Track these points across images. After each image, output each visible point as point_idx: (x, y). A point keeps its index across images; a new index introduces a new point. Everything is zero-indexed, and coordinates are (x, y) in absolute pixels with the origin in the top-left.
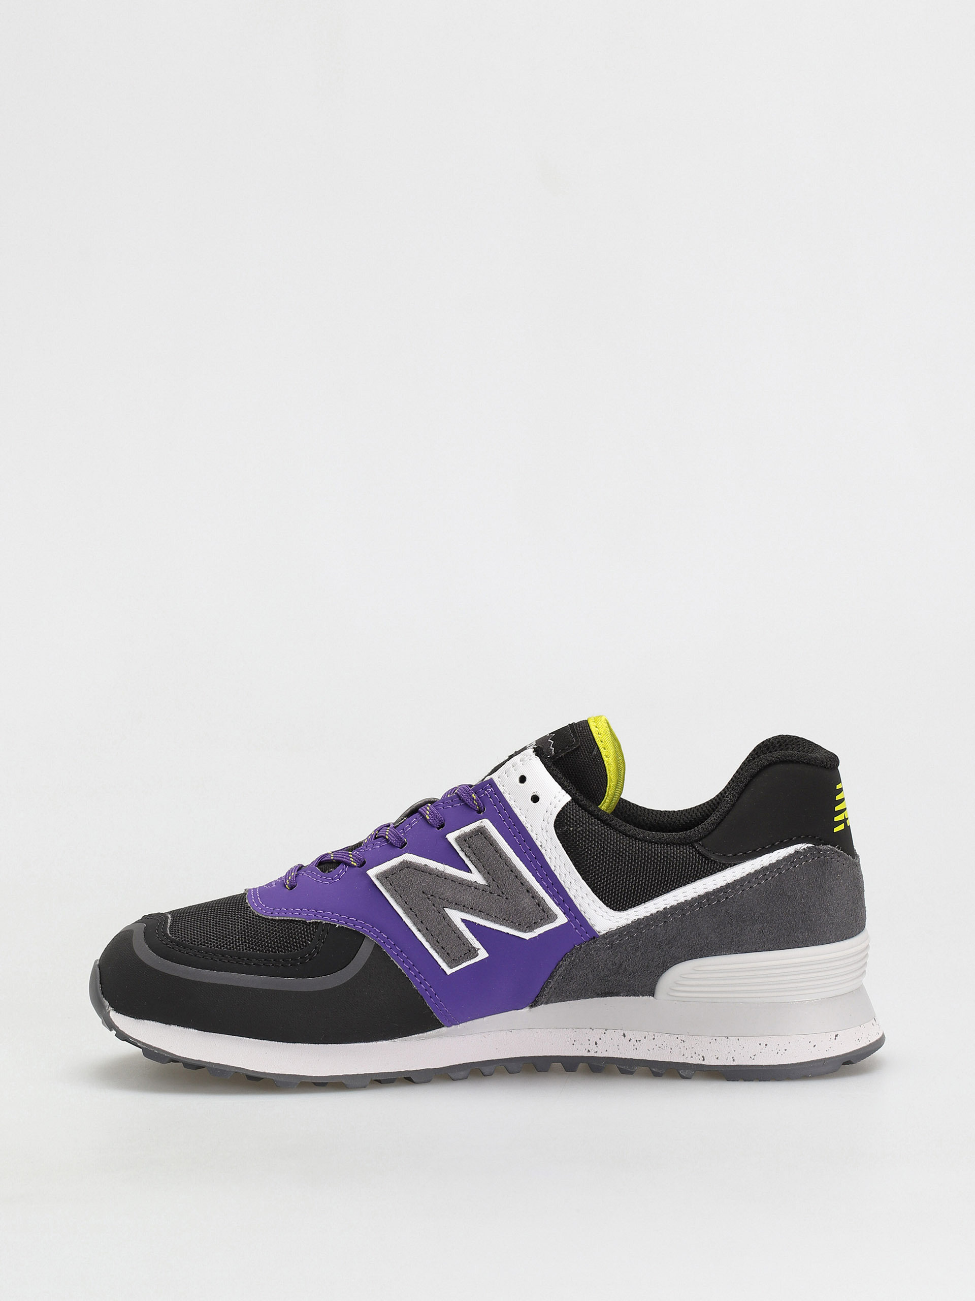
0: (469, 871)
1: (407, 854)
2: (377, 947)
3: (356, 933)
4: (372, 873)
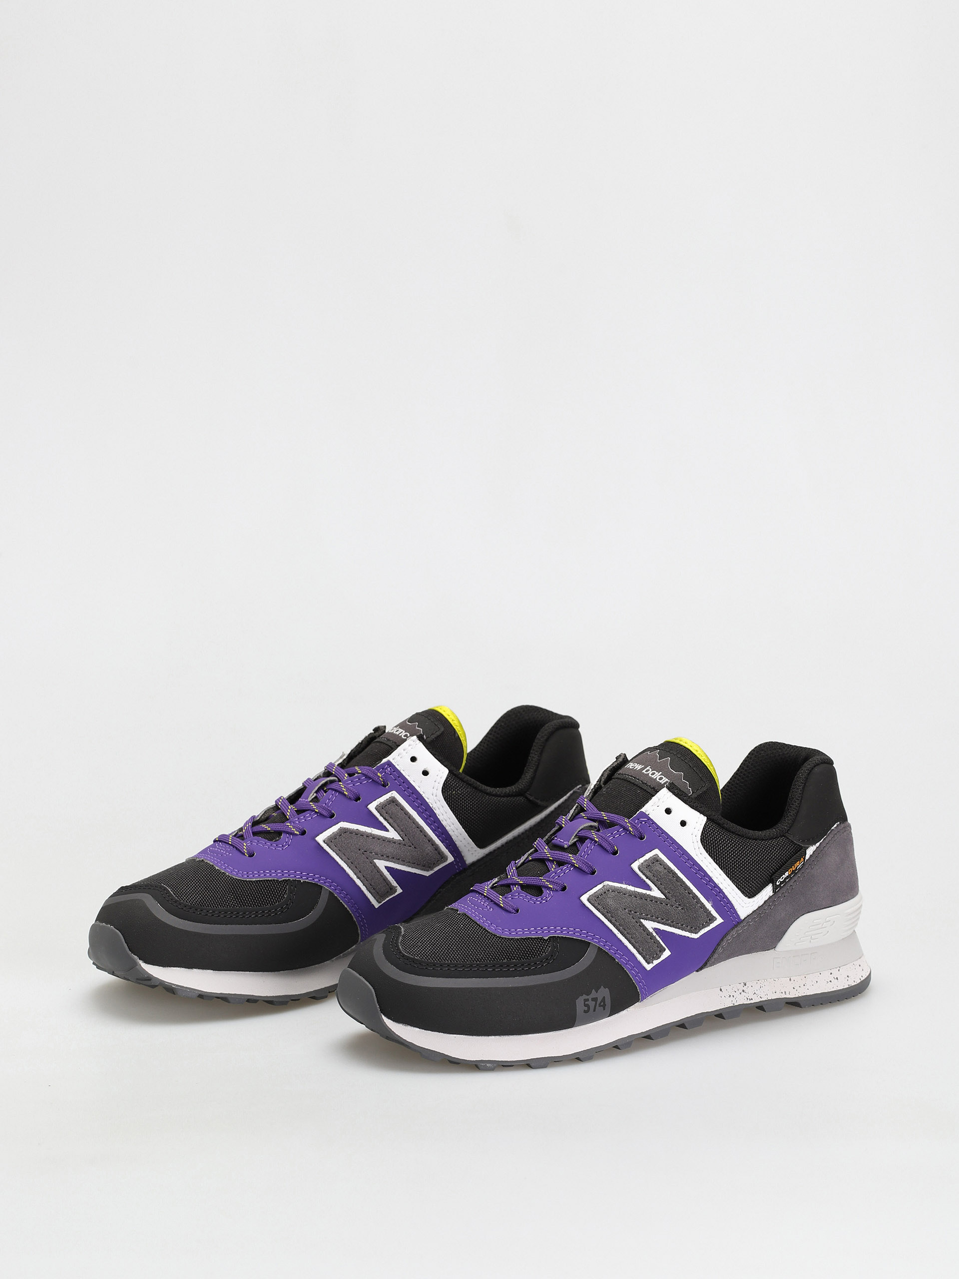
0: (387, 830)
1: (342, 822)
2: (331, 893)
3: (316, 885)
4: (320, 839)
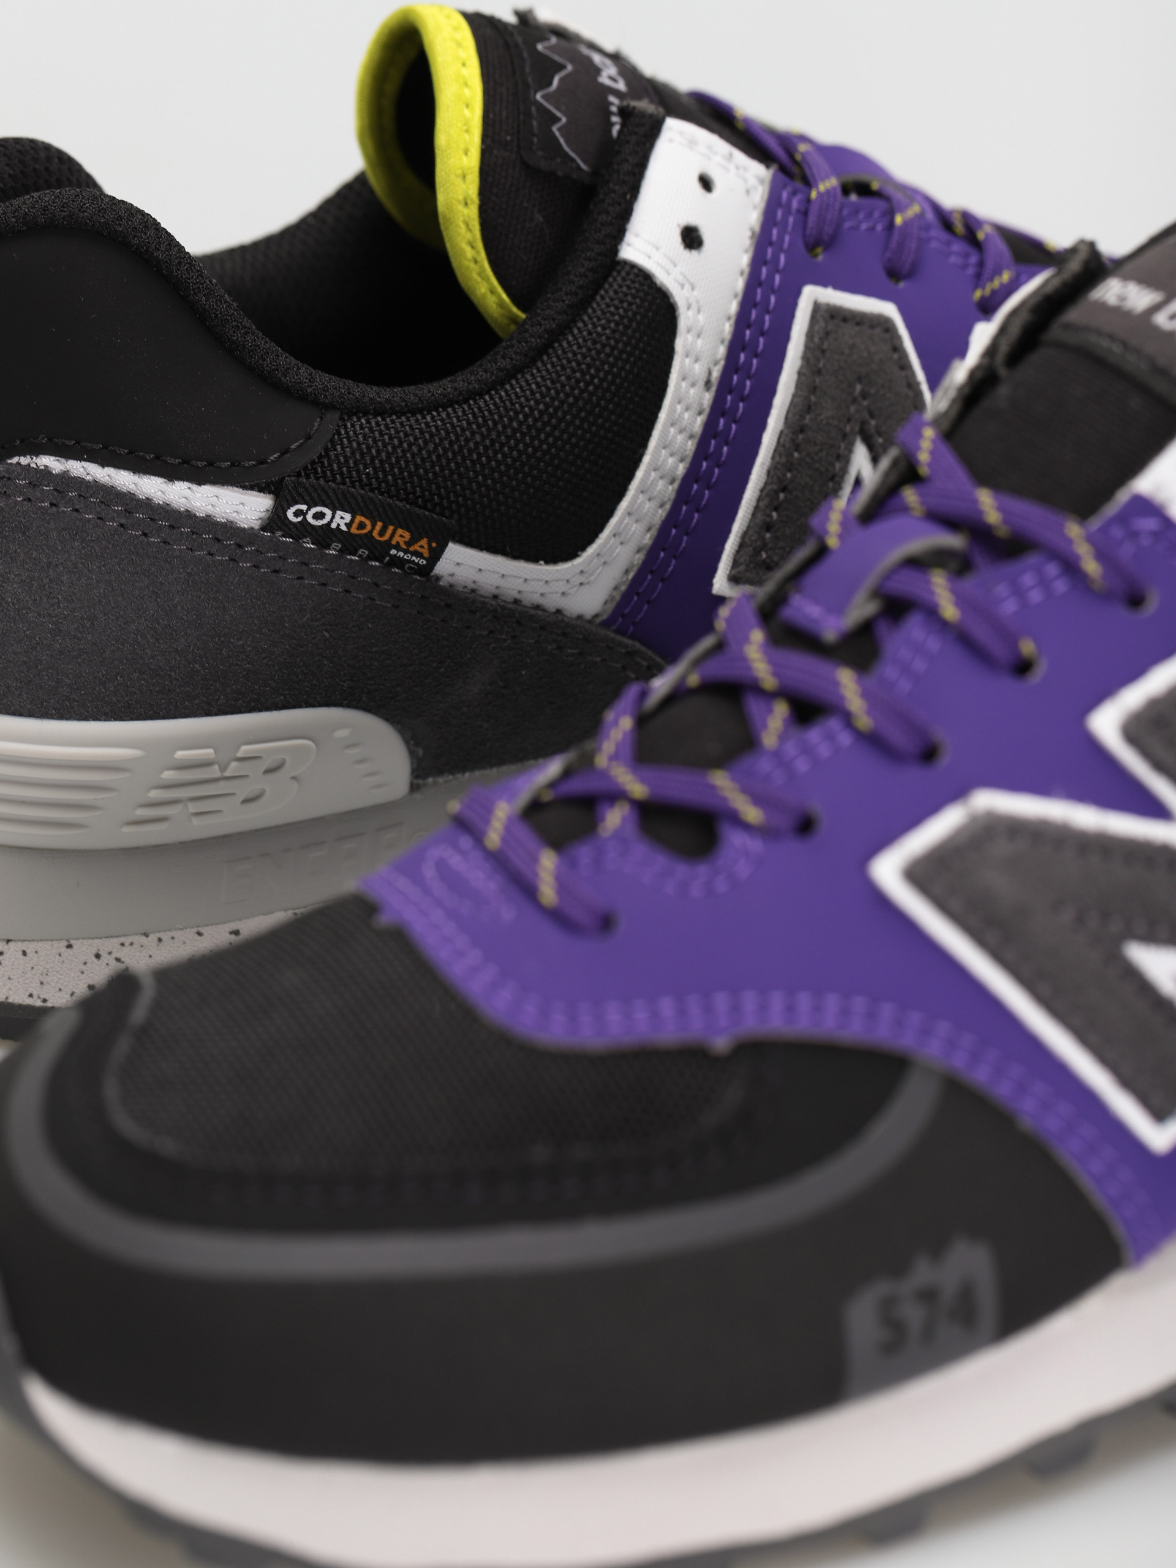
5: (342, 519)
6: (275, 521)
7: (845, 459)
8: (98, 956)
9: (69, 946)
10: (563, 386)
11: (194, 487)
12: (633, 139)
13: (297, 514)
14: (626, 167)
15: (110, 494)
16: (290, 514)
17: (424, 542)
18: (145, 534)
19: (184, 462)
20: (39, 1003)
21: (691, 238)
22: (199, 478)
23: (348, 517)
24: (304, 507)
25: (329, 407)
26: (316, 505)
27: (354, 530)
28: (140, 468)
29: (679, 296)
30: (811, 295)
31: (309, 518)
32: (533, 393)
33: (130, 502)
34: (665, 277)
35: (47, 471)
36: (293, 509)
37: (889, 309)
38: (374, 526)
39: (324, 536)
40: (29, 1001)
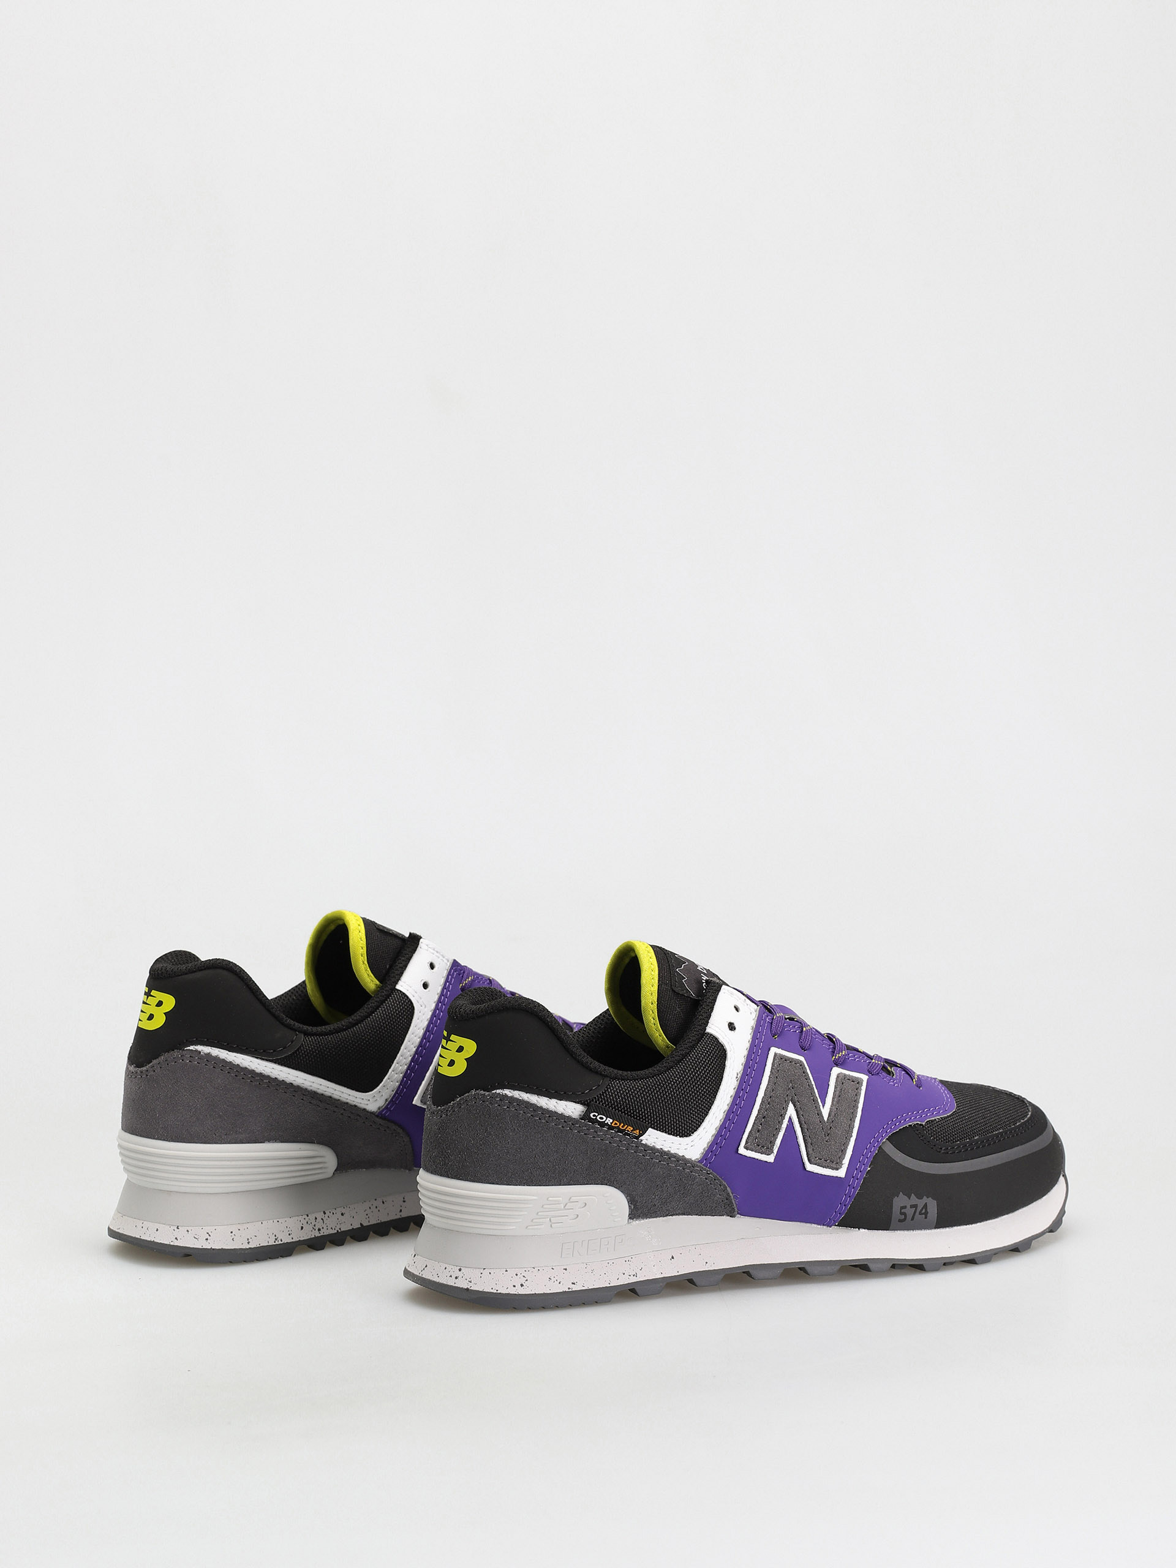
5: (609, 1121)
6: (585, 1117)
7: (785, 1109)
8: (517, 1275)
9: (506, 1271)
10: (687, 1073)
11: (559, 1101)
12: (711, 991)
13: (594, 1116)
14: (709, 1000)
15: (528, 1104)
16: (591, 1115)
17: (638, 1131)
18: (540, 1119)
19: (556, 1092)
20: (495, 1291)
21: (732, 1027)
22: (560, 1098)
23: (611, 1121)
24: (597, 1114)
25: (606, 1076)
26: (601, 1114)
27: (613, 1125)
28: (540, 1093)
29: (727, 1047)
30: (774, 1050)
31: (598, 1118)
32: (677, 1075)
33: (536, 1108)
34: (722, 1040)
35: (506, 1095)
36: (593, 1114)
37: (802, 1059)
38: (620, 1125)
39: (603, 1124)
40: (492, 1291)
